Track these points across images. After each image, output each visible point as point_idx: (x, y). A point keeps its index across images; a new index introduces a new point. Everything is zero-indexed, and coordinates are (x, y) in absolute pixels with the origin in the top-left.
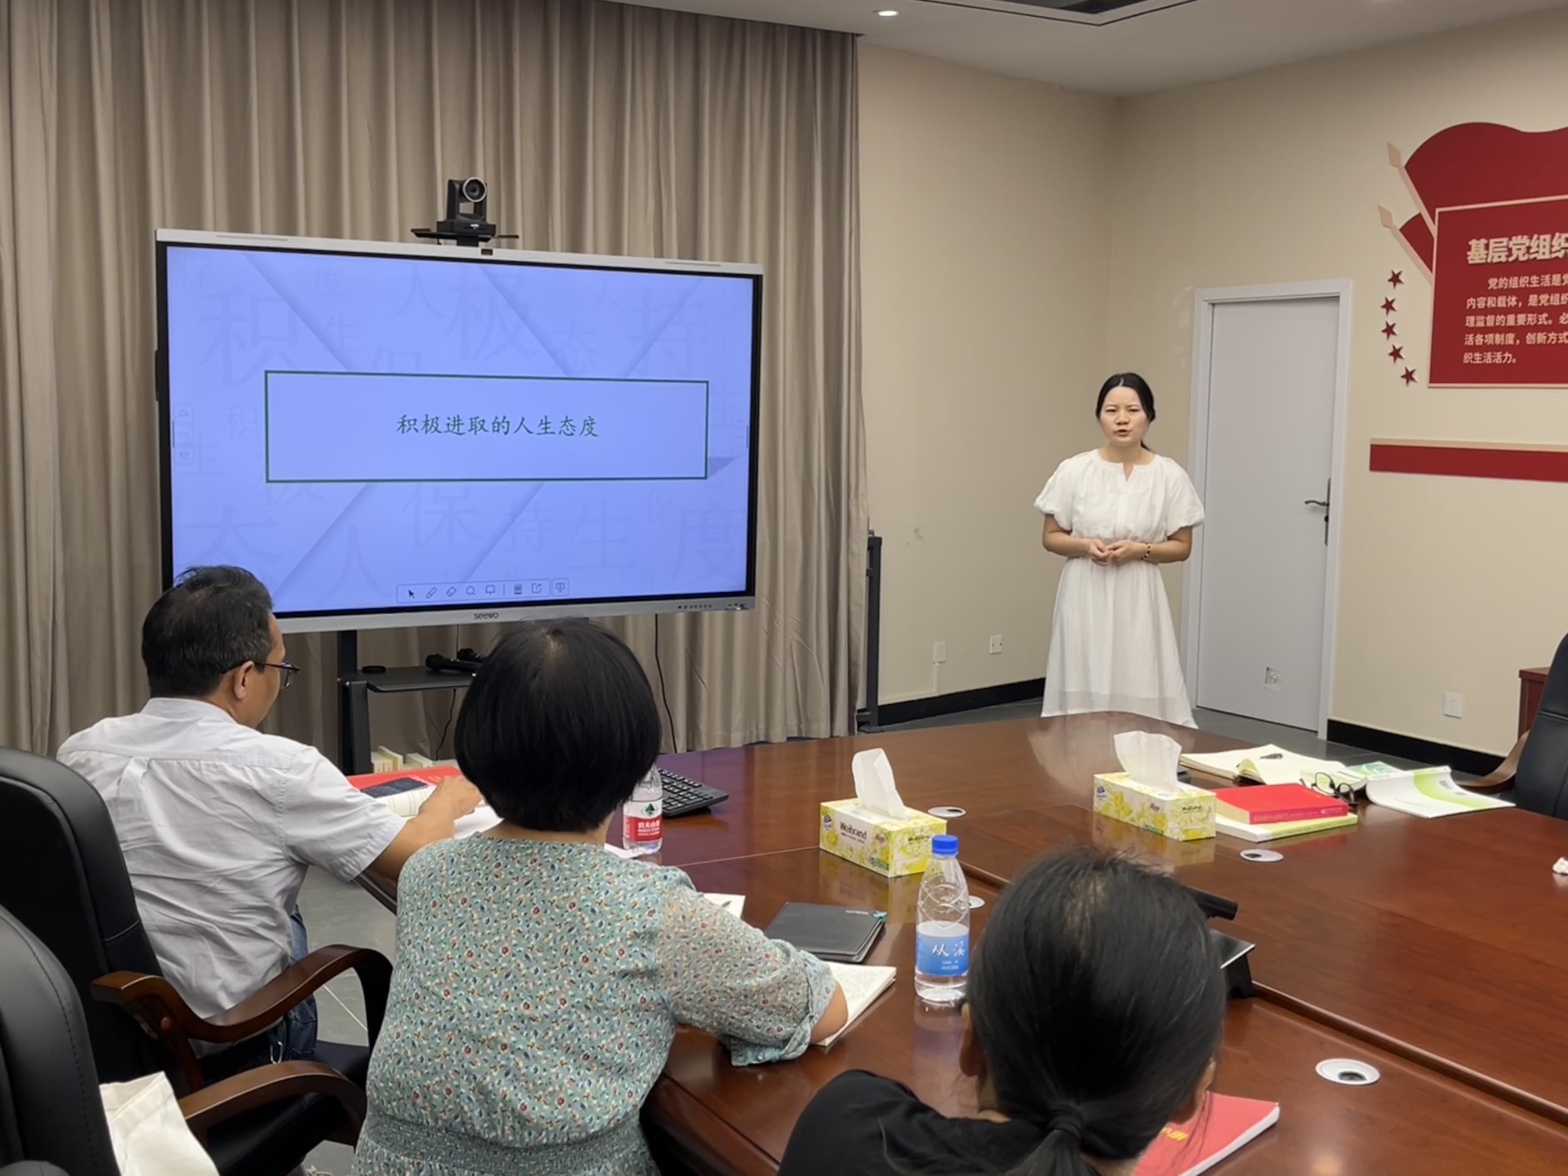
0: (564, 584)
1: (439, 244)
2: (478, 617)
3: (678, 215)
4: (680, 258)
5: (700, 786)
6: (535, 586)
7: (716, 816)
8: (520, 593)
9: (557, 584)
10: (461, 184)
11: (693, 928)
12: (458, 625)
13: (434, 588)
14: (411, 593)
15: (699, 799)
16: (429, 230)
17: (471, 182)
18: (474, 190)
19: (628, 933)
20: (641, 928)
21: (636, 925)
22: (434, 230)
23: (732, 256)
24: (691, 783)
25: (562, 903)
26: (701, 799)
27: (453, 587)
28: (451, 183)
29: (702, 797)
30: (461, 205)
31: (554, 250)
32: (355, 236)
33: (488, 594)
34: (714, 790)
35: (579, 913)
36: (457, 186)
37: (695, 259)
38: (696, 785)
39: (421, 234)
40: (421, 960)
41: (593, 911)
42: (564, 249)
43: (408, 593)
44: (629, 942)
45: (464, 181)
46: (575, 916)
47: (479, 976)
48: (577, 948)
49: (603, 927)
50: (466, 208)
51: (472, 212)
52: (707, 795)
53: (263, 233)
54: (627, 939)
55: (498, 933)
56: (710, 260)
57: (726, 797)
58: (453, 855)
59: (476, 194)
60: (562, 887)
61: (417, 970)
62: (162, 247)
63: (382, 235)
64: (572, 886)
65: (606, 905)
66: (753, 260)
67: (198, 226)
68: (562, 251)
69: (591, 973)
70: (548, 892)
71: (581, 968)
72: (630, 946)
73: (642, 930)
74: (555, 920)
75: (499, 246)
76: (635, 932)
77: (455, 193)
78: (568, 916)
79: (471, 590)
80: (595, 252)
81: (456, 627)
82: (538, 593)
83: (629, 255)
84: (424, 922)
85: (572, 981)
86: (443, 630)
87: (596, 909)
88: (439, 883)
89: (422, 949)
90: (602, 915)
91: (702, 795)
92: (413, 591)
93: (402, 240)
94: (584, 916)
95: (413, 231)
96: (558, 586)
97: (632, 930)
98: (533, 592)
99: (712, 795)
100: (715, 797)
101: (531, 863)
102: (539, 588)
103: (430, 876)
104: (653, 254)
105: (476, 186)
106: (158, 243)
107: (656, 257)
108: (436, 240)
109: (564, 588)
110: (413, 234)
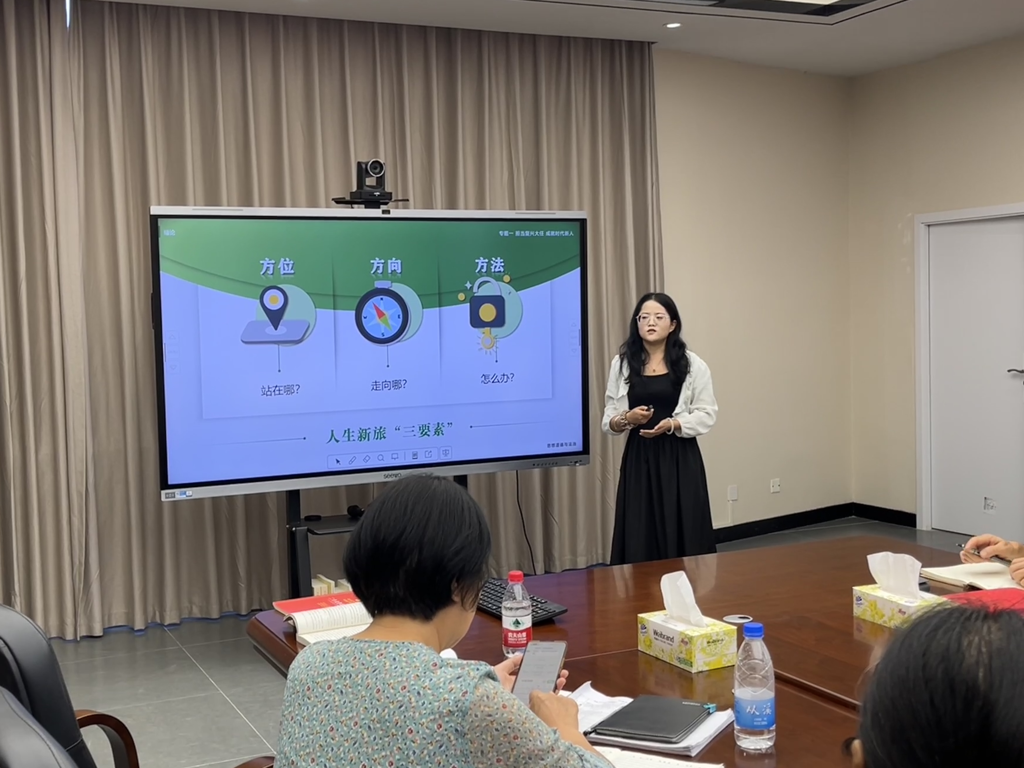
0: (448, 450)
1: (352, 208)
2: (387, 477)
3: (525, 180)
4: (527, 209)
5: (546, 602)
6: (427, 453)
7: (559, 626)
8: (416, 458)
9: (443, 451)
10: (366, 164)
11: (496, 707)
12: (373, 483)
13: (354, 457)
14: (338, 461)
15: (545, 613)
16: (344, 198)
17: (373, 162)
18: (376, 168)
19: (445, 711)
20: (455, 707)
21: (451, 704)
22: (348, 198)
23: (566, 206)
24: (539, 600)
25: (396, 685)
26: (547, 613)
27: (367, 456)
28: (359, 164)
29: (547, 611)
30: (367, 179)
31: (436, 209)
32: (294, 205)
33: (393, 460)
34: (556, 605)
35: (408, 694)
36: (364, 166)
37: (539, 209)
38: (543, 601)
39: (339, 201)
40: (299, 733)
41: (419, 693)
42: (444, 207)
43: (336, 462)
44: (447, 719)
45: (368, 162)
46: (404, 696)
47: (335, 746)
48: (405, 722)
49: (425, 705)
50: (370, 181)
51: (375, 184)
52: (550, 609)
53: (229, 206)
54: (444, 716)
55: (351, 711)
56: (550, 209)
57: (566, 611)
58: (325, 651)
59: (378, 171)
60: (398, 674)
61: (295, 741)
62: (155, 219)
63: (313, 203)
64: (405, 673)
65: (429, 689)
66: (581, 208)
67: (183, 202)
68: (442, 209)
69: (414, 742)
70: (388, 676)
71: (406, 738)
72: (447, 722)
73: (456, 709)
74: (390, 698)
75: (397, 208)
76: (450, 710)
77: (362, 171)
78: (399, 696)
79: (380, 458)
80: (466, 208)
81: (372, 485)
82: (431, 457)
83: (490, 209)
84: (302, 703)
85: (399, 748)
86: (363, 487)
87: (421, 692)
88: (312, 672)
89: (300, 724)
90: (425, 697)
91: (547, 609)
92: (339, 460)
93: (327, 207)
94: (411, 696)
95: (333, 199)
96: (444, 452)
97: (448, 709)
98: (426, 457)
99: (555, 610)
100: (557, 611)
101: (379, 656)
102: (430, 454)
103: (308, 667)
104: (508, 207)
105: (378, 166)
106: (151, 216)
107: (510, 209)
108: (350, 206)
109: (448, 454)
110: (333, 202)
